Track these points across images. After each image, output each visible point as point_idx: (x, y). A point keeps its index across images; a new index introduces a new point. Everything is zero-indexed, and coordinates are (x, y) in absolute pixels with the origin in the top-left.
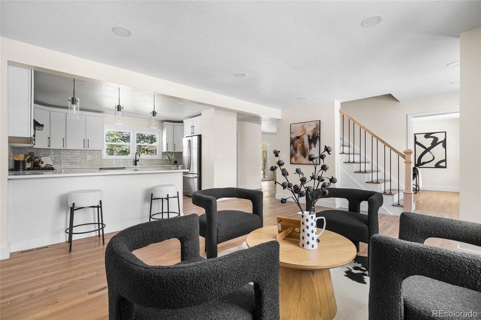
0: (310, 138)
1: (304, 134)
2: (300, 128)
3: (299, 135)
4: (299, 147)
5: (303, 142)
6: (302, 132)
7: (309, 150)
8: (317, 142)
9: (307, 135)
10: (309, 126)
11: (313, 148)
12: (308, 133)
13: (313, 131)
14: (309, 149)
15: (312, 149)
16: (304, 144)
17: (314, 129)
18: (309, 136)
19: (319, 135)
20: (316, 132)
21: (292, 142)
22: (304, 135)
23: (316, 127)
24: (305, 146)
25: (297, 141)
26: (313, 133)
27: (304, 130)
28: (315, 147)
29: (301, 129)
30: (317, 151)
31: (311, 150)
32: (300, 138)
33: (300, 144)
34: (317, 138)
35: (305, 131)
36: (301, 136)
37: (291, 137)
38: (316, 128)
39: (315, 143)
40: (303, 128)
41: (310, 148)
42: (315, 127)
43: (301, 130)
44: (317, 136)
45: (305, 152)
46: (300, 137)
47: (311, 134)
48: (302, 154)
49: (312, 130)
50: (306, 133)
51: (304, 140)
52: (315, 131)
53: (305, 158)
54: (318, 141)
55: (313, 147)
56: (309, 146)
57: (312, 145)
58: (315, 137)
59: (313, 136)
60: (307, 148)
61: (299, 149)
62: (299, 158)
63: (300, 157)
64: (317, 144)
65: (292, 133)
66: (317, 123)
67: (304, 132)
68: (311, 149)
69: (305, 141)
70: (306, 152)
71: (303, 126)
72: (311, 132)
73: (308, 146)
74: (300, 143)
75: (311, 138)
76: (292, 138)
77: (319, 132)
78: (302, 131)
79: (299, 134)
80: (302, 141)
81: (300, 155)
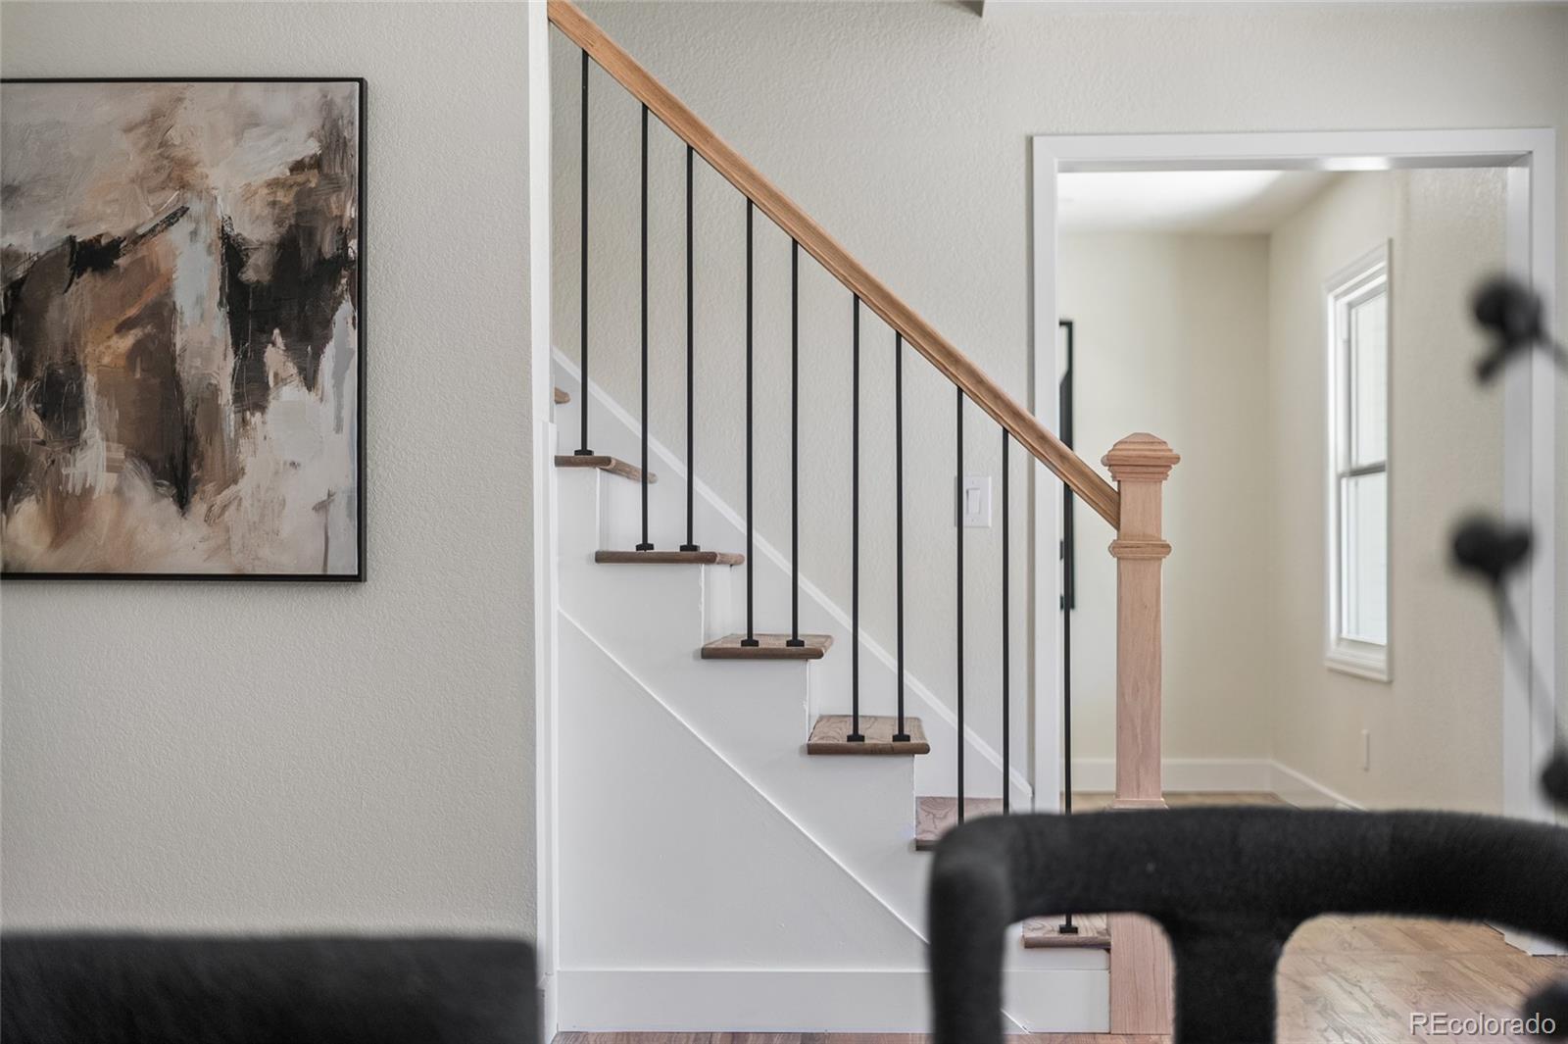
0: (249, 275)
1: (171, 220)
2: (125, 143)
3: (102, 228)
4: (101, 373)
5: (162, 314)
6: (151, 191)
7: (230, 417)
8: (327, 323)
9: (209, 233)
10: (239, 135)
11: (289, 395)
12: (223, 209)
13: (284, 197)
14: (238, 398)
15: (273, 405)
16: (168, 346)
17: (298, 167)
18: (233, 253)
19: (353, 244)
20: (315, 211)
22: (179, 232)
23: (327, 148)
24: (189, 369)
26: (279, 222)
28: (310, 380)
29: (130, 157)
30: (339, 429)
31: (256, 419)
32: (122, 262)
33: (125, 343)
34: (335, 282)
35: (184, 186)
36: (136, 239)
38: (317, 163)
39: (308, 340)
40: (167, 145)
41: (253, 389)
42: (313, 148)
43: (136, 163)
44: (329, 249)
45: (189, 437)
46: (114, 248)
47: (258, 231)
48: (141, 455)
49: (274, 184)
50: (196, 207)
51: (168, 291)
52: (303, 194)
53: (183, 502)
54: (346, 310)
55: (280, 381)
56: (231, 362)
57: (276, 356)
58: (308, 261)
59: (289, 248)
60: (215, 391)
61: (102, 391)
62: (103, 512)
63: (118, 491)
64: (330, 350)
65: (11, 193)
66: (327, 106)
67: (171, 198)
68: (261, 407)
69: (184, 298)
70: (200, 428)
71: (155, 122)
72: (259, 206)
73: (223, 369)
74: (123, 328)
75: (266, 278)
77: (351, 212)
78: (139, 180)
79: (100, 219)
80: (151, 295)
81: (112, 467)
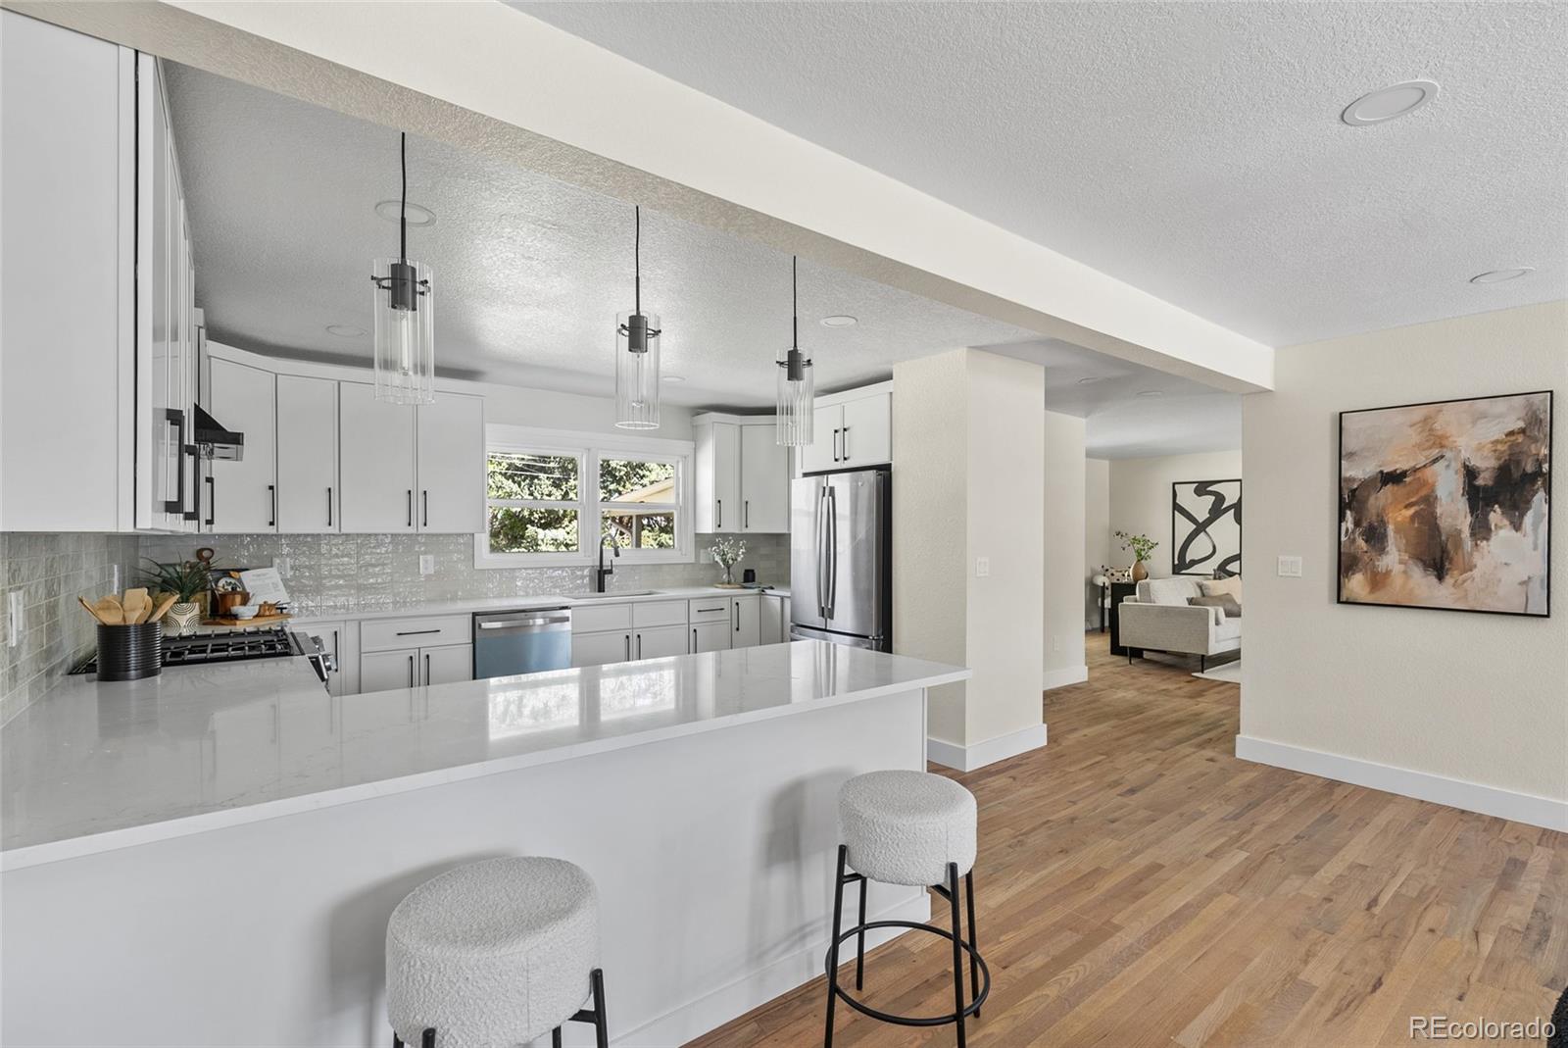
0: (1480, 482)
1: (1435, 461)
2: (1410, 431)
3: (1397, 466)
4: (1396, 524)
5: (1430, 500)
6: (1424, 450)
7: (1468, 543)
8: (1528, 501)
9: (1457, 465)
10: (1476, 422)
11: (1504, 533)
12: (1464, 455)
13: (1503, 447)
14: (1473, 535)
15: (1494, 538)
16: (1433, 513)
17: (1510, 433)
18: (1470, 473)
19: (1543, 466)
20: (1521, 452)
21: (1349, 499)
22: (1439, 466)
23: (1528, 424)
24: (1444, 523)
25: (1382, 499)
26: (1499, 458)
27: (1438, 444)
28: (1517, 527)
29: (1414, 437)
30: (1535, 549)
31: (1484, 543)
32: (1407, 480)
33: (1412, 511)
34: (1533, 484)
35: (1442, 446)
36: (1415, 470)
37: (1346, 474)
38: (1522, 431)
39: (1516, 509)
40: (1431, 430)
41: (1482, 531)
42: (1520, 425)
43: (1415, 439)
44: (1532, 469)
45: (1444, 551)
46: (1404, 474)
47: (1486, 463)
48: (1417, 557)
49: (1496, 442)
50: (1448, 454)
51: (1433, 491)
52: (1514, 445)
53: (1440, 578)
54: (1540, 496)
55: (1499, 527)
56: (1469, 519)
57: (1496, 517)
58: (1516, 474)
59: (1505, 469)
60: (1460, 532)
61: (1397, 531)
62: (1397, 580)
63: (1405, 572)
64: (1530, 514)
65: (1351, 454)
66: (1529, 404)
67: (1435, 452)
68: (1487, 538)
69: (1441, 492)
70: (1450, 547)
71: (1427, 421)
72: (1488, 452)
73: (1464, 522)
74: (1407, 507)
75: (1490, 482)
76: (1351, 480)
77: (1542, 451)
78: (1417, 445)
79: (1395, 462)
80: (1423, 492)
81: (1401, 562)
